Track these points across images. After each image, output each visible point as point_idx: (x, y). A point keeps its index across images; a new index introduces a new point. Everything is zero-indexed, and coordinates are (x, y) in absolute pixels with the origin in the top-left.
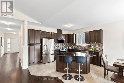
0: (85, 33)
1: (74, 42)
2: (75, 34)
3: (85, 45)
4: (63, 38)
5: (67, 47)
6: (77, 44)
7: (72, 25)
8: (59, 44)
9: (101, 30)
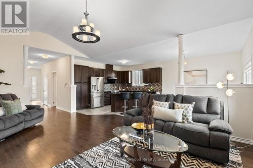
0: (143, 70)
1: (130, 82)
2: (131, 72)
3: (143, 85)
4: (113, 76)
5: (120, 89)
6: (133, 85)
7: (127, 61)
8: (109, 85)
9: (159, 68)
